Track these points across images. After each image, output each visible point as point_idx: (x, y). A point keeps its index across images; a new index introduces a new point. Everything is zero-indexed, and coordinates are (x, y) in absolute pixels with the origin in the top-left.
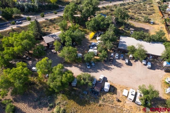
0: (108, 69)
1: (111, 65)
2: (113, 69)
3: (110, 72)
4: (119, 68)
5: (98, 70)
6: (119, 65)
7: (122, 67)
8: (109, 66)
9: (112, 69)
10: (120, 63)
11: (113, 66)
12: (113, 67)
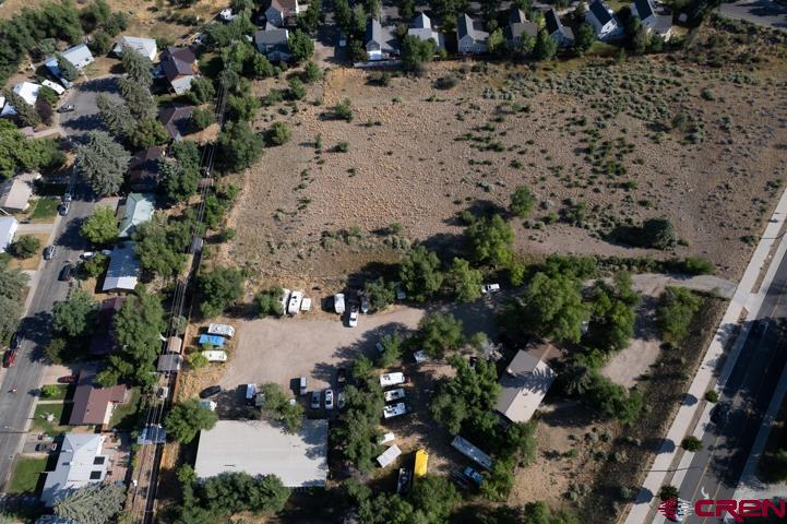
0: (346, 352)
1: (339, 364)
2: (333, 356)
3: (339, 343)
4: (320, 362)
5: (365, 340)
6: (322, 371)
7: (313, 368)
8: (344, 359)
9: (337, 355)
10: (319, 378)
11: (335, 365)
12: (335, 362)
